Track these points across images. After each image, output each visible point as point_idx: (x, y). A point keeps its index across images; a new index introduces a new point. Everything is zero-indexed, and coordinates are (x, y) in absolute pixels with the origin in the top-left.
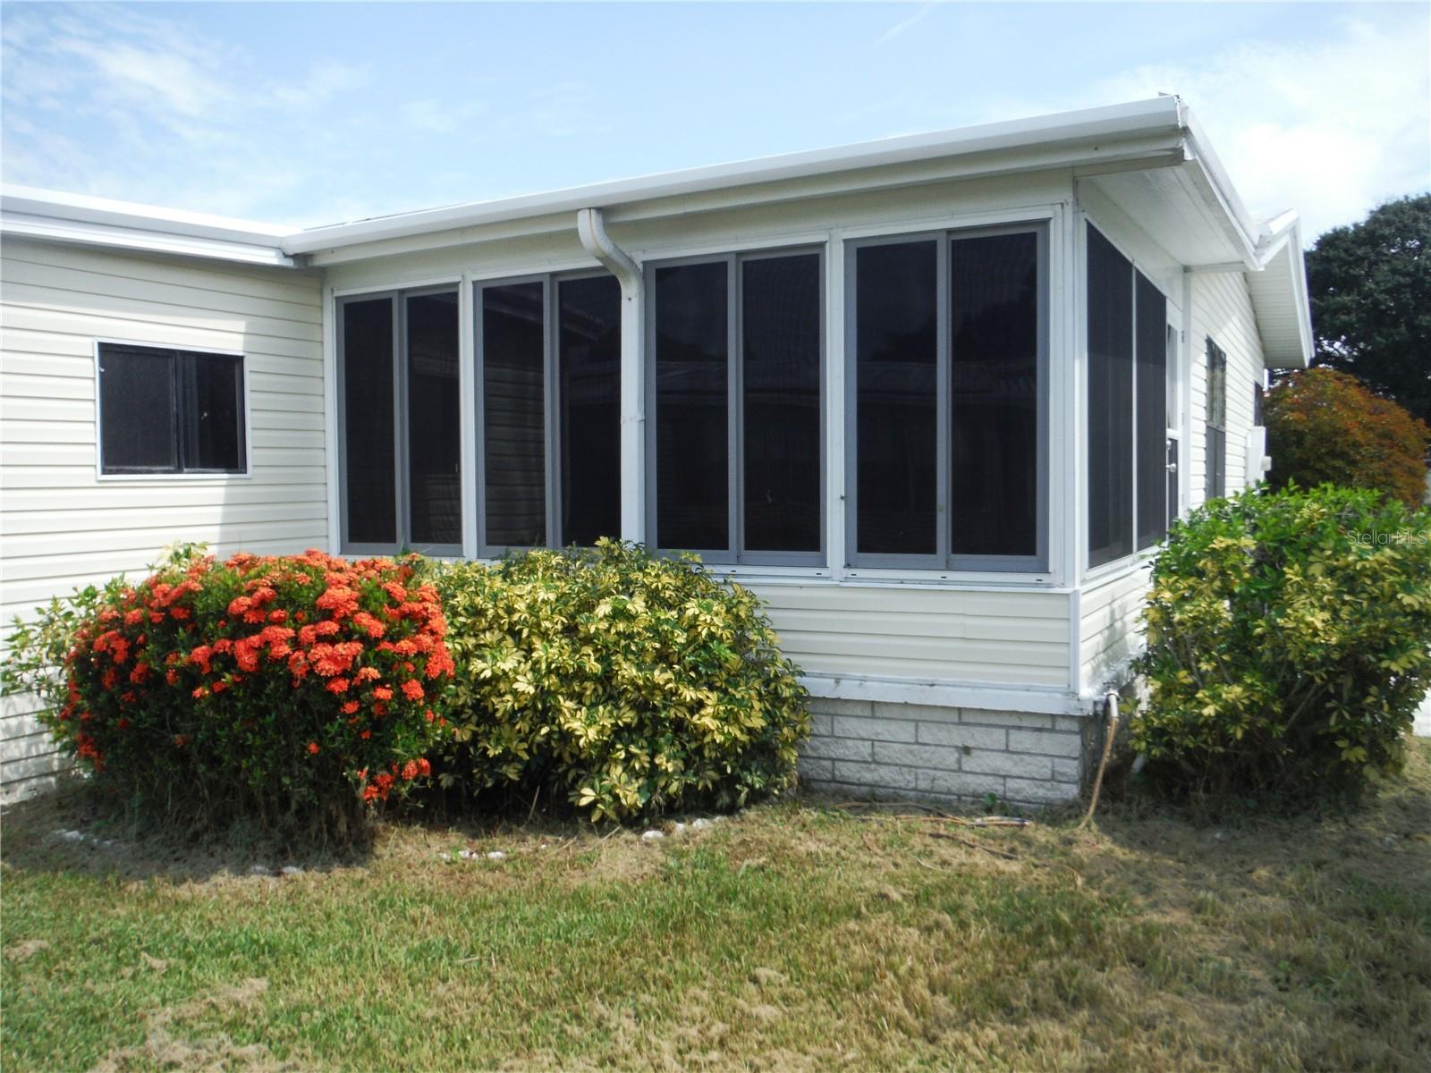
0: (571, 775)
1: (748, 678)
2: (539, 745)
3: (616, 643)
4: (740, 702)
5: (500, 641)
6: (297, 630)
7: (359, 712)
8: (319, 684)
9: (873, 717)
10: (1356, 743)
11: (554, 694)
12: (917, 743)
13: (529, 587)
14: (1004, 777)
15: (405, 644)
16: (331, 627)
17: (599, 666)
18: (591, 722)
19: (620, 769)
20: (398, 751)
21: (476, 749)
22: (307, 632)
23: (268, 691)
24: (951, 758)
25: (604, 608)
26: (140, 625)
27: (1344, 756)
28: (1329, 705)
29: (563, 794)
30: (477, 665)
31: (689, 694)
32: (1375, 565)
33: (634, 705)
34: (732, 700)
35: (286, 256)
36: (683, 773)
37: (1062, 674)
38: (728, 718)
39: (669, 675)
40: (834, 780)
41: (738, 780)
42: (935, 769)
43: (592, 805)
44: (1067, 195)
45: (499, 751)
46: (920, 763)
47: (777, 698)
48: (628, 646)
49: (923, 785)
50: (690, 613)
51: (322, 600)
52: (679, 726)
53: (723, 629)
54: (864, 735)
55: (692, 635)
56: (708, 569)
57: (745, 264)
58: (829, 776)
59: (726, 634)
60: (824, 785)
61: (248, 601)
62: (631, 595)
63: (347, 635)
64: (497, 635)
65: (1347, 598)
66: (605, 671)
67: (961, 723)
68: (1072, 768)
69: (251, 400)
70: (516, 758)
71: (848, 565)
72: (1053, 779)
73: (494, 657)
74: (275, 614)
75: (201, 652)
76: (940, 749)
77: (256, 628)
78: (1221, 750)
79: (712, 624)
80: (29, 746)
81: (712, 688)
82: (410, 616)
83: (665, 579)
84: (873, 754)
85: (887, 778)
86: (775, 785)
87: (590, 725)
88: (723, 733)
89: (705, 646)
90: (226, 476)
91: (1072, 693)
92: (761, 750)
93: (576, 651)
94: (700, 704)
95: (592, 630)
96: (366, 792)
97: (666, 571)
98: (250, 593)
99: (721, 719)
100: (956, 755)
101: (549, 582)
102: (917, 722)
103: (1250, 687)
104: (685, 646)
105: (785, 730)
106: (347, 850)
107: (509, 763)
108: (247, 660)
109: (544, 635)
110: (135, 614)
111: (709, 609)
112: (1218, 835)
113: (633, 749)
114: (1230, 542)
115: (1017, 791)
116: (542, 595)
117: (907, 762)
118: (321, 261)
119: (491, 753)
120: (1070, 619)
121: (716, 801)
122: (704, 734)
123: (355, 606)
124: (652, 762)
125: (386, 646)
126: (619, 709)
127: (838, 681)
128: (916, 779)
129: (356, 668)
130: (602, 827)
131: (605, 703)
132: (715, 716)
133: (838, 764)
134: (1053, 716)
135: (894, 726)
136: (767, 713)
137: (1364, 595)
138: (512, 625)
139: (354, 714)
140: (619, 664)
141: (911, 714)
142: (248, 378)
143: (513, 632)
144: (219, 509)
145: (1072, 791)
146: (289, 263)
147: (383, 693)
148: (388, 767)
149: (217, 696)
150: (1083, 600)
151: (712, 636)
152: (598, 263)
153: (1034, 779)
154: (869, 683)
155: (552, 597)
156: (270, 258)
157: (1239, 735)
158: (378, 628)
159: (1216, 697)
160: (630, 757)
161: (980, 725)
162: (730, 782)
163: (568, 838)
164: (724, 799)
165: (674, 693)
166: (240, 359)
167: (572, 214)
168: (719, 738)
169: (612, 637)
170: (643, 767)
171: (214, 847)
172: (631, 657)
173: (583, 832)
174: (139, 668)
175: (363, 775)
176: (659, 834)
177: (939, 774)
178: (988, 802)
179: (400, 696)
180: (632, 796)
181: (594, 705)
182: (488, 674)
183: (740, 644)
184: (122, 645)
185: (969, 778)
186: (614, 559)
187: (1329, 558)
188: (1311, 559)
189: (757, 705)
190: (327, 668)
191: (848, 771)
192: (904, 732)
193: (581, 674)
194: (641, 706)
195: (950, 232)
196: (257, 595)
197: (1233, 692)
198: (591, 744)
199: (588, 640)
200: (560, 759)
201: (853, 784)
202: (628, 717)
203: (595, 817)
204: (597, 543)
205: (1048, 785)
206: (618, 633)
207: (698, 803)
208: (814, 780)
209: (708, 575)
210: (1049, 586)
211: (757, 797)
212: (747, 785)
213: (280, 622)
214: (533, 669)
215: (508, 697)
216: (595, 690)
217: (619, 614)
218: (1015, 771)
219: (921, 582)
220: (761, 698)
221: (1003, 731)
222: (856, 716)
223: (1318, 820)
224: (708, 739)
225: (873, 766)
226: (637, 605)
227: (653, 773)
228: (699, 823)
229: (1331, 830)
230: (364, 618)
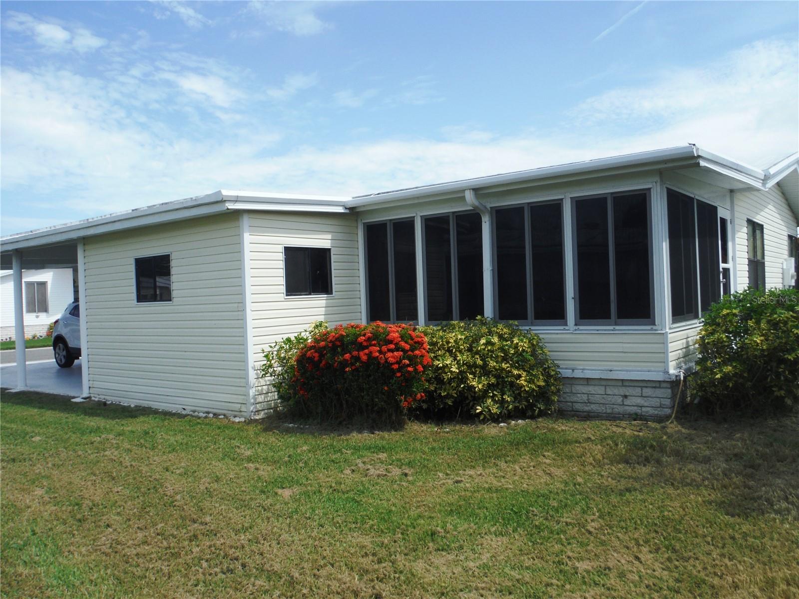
0: (471, 404)
1: (538, 367)
2: (460, 392)
3: (488, 354)
4: (534, 376)
5: (444, 354)
6: (380, 348)
7: (401, 376)
8: (388, 366)
9: (588, 385)
10: (780, 389)
11: (465, 372)
12: (606, 394)
13: (454, 334)
14: (641, 407)
15: (417, 352)
16: (392, 346)
17: (481, 362)
18: (479, 383)
19: (490, 400)
20: (414, 390)
21: (436, 393)
22: (384, 348)
23: (371, 368)
24: (620, 400)
25: (483, 341)
26: (324, 347)
27: (776, 393)
28: (768, 374)
29: (469, 411)
30: (436, 363)
31: (516, 372)
32: (785, 319)
33: (495, 376)
34: (532, 375)
35: (346, 208)
36: (514, 402)
37: (662, 364)
38: (530, 381)
39: (508, 365)
40: (573, 411)
41: (535, 406)
42: (613, 404)
43: (481, 413)
44: (657, 179)
45: (445, 394)
46: (607, 402)
47: (549, 376)
48: (492, 355)
49: (609, 411)
50: (515, 342)
51: (389, 337)
52: (512, 384)
53: (528, 348)
54: (584, 392)
55: (516, 350)
56: (520, 328)
57: (531, 207)
58: (571, 409)
59: (529, 350)
60: (569, 413)
61: (364, 338)
62: (492, 336)
63: (397, 349)
64: (443, 352)
65: (772, 331)
66: (484, 364)
67: (623, 386)
68: (668, 402)
69: (334, 266)
70: (452, 396)
71: (576, 325)
72: (660, 407)
73: (443, 360)
74: (373, 342)
75: (347, 356)
76: (615, 397)
77: (367, 347)
78: (726, 392)
79: (524, 346)
80: (265, 397)
81: (524, 371)
82: (418, 342)
83: (505, 330)
84: (588, 400)
85: (594, 409)
86: (549, 410)
87: (479, 384)
88: (528, 387)
89: (521, 354)
90: (326, 296)
91: (666, 372)
92: (542, 395)
93: (473, 357)
94: (519, 376)
95: (479, 348)
96: (404, 404)
97: (504, 327)
98: (364, 335)
99: (528, 382)
100: (622, 398)
101: (462, 333)
102: (605, 386)
103: (735, 367)
104: (513, 354)
105: (552, 387)
106: (395, 426)
107: (448, 399)
108: (364, 358)
109: (460, 352)
110: (322, 344)
111: (522, 341)
112: (726, 426)
113: (495, 393)
114: (728, 311)
115: (647, 412)
116: (459, 337)
117: (602, 402)
118: (358, 210)
119: (443, 394)
120: (665, 343)
121: (526, 414)
122: (521, 387)
123: (400, 339)
124: (502, 398)
125: (410, 353)
126: (490, 378)
127: (573, 370)
128: (606, 409)
129: (401, 361)
130: (484, 421)
131: (484, 376)
132: (525, 381)
133: (574, 404)
134: (660, 382)
135: (596, 388)
136: (545, 381)
137: (780, 330)
138: (449, 348)
139: (399, 377)
140: (489, 361)
141: (604, 383)
142: (332, 257)
143: (449, 351)
144: (324, 309)
145: (668, 411)
146: (347, 211)
147: (410, 369)
148: (411, 396)
149: (353, 370)
150: (670, 336)
151: (523, 350)
152: (471, 208)
153: (653, 407)
154: (585, 371)
155: (463, 337)
156: (340, 210)
157: (731, 385)
158: (408, 347)
159: (721, 371)
160: (494, 395)
161: (631, 386)
162: (531, 406)
163: (472, 425)
164: (529, 413)
165: (510, 372)
166: (329, 250)
167: (463, 191)
168: (527, 389)
169: (486, 352)
170: (499, 400)
171: (348, 426)
172: (493, 359)
173: (477, 423)
174: (323, 362)
175: (403, 398)
176: (506, 424)
177: (615, 406)
178: (634, 416)
179: (416, 370)
180: (495, 410)
181: (480, 377)
182: (441, 365)
183: (533, 354)
184: (317, 355)
185: (627, 408)
186: (483, 323)
187: (768, 316)
188: (762, 317)
189: (541, 377)
190: (391, 360)
191: (578, 406)
192: (601, 390)
193: (475, 365)
194: (497, 377)
195: (612, 193)
196: (366, 336)
197: (728, 369)
198: (480, 390)
199: (477, 353)
200: (467, 398)
201: (581, 412)
202: (493, 380)
203: (482, 418)
204: (477, 318)
205: (659, 409)
206: (488, 350)
207: (519, 414)
208: (565, 411)
209: (521, 330)
210: (656, 330)
211: (542, 414)
212: (538, 408)
213: (374, 345)
214: (457, 363)
215: (449, 374)
216: (480, 371)
217: (489, 343)
218: (646, 404)
219: (605, 330)
220: (542, 375)
221: (640, 389)
222: (582, 385)
223: (766, 419)
224: (523, 389)
225: (588, 404)
226: (495, 339)
227: (502, 402)
228: (520, 421)
229: (771, 422)
230: (403, 344)
